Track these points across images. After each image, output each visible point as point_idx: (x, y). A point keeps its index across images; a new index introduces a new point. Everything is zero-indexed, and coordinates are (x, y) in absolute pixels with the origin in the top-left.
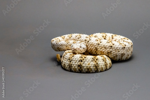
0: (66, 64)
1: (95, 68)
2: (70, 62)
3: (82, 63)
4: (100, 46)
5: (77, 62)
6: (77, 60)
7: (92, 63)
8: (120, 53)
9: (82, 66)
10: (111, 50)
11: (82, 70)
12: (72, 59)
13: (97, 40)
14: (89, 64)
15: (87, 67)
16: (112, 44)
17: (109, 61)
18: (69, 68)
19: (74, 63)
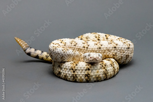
0: (68, 75)
1: (104, 75)
2: (74, 72)
3: (89, 71)
4: (102, 49)
5: (84, 71)
6: (82, 69)
7: (101, 70)
8: (125, 55)
9: (91, 75)
10: (116, 51)
11: (90, 79)
12: (76, 69)
13: (97, 44)
14: (98, 72)
15: (96, 75)
16: (115, 44)
17: (116, 66)
18: (73, 79)
19: (79, 73)
